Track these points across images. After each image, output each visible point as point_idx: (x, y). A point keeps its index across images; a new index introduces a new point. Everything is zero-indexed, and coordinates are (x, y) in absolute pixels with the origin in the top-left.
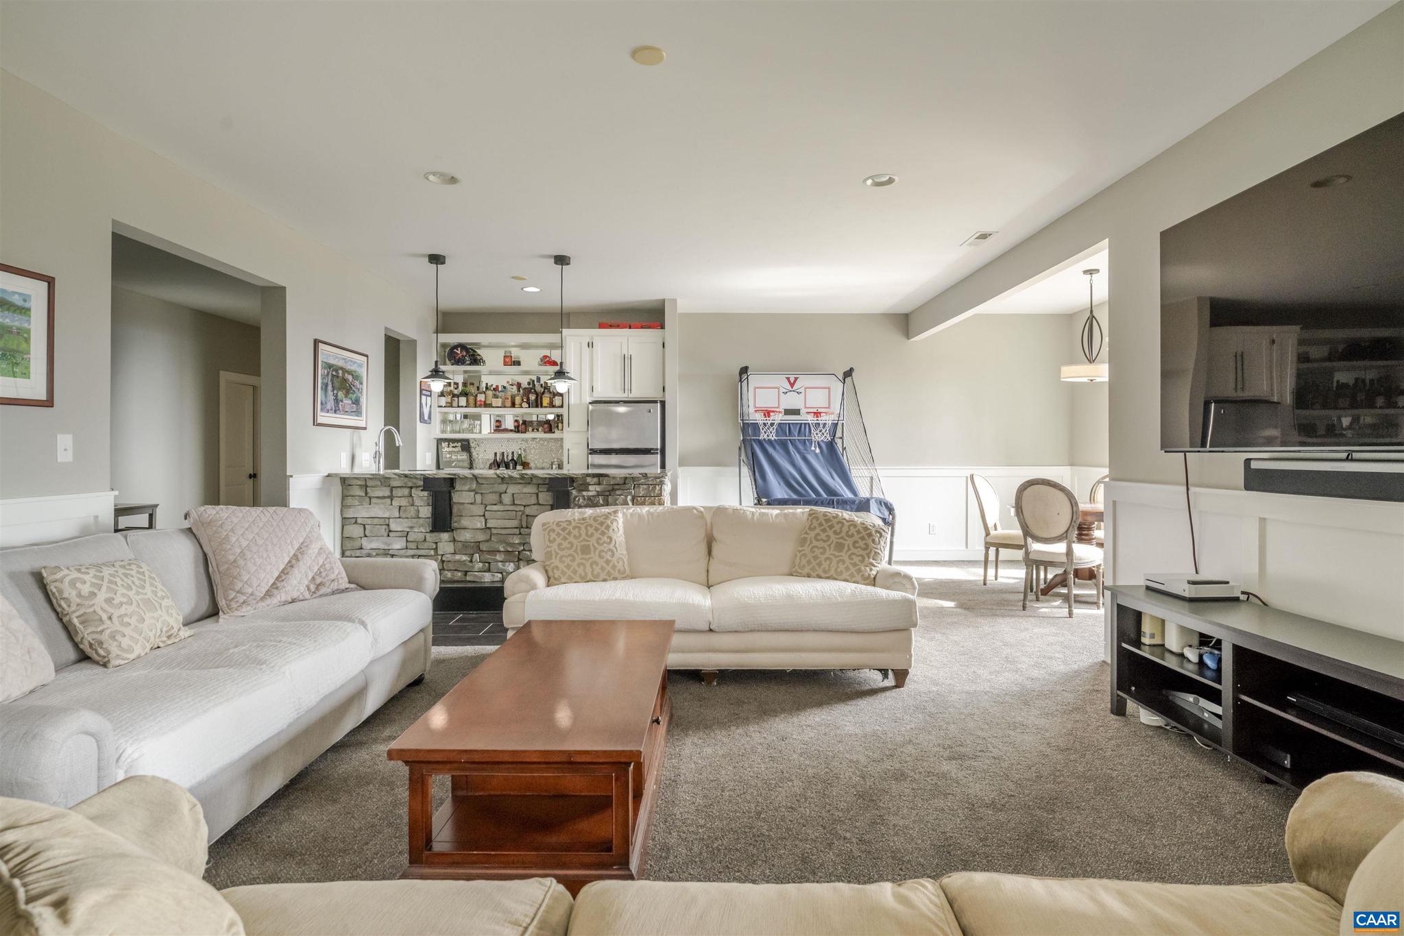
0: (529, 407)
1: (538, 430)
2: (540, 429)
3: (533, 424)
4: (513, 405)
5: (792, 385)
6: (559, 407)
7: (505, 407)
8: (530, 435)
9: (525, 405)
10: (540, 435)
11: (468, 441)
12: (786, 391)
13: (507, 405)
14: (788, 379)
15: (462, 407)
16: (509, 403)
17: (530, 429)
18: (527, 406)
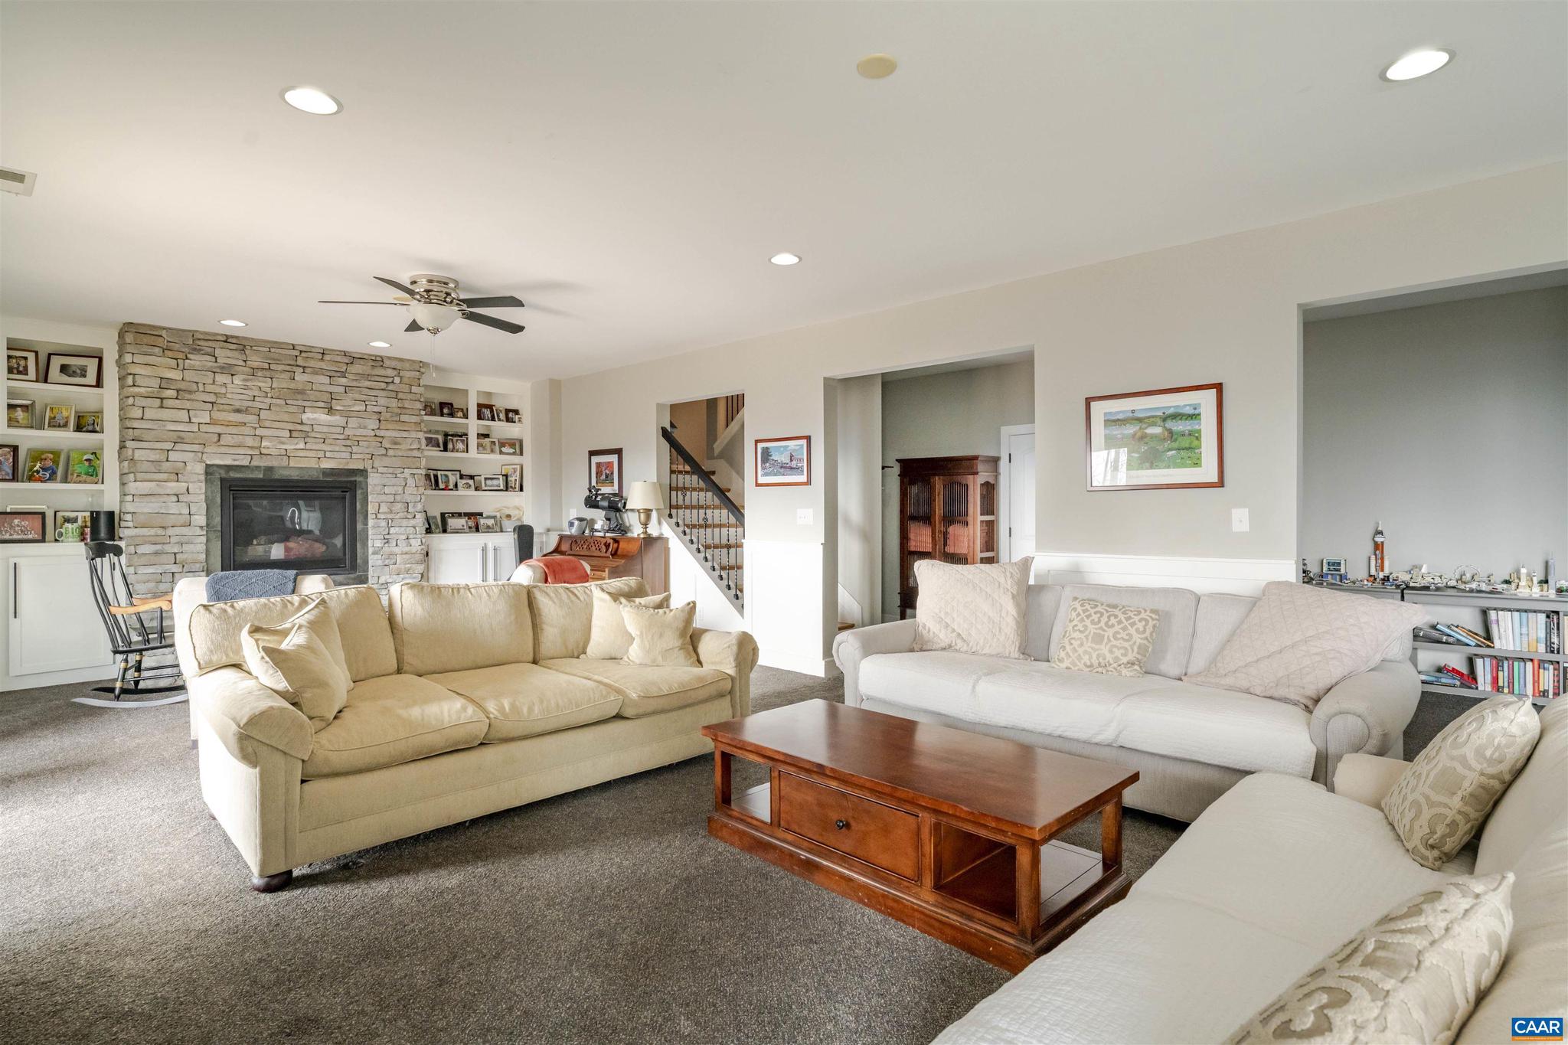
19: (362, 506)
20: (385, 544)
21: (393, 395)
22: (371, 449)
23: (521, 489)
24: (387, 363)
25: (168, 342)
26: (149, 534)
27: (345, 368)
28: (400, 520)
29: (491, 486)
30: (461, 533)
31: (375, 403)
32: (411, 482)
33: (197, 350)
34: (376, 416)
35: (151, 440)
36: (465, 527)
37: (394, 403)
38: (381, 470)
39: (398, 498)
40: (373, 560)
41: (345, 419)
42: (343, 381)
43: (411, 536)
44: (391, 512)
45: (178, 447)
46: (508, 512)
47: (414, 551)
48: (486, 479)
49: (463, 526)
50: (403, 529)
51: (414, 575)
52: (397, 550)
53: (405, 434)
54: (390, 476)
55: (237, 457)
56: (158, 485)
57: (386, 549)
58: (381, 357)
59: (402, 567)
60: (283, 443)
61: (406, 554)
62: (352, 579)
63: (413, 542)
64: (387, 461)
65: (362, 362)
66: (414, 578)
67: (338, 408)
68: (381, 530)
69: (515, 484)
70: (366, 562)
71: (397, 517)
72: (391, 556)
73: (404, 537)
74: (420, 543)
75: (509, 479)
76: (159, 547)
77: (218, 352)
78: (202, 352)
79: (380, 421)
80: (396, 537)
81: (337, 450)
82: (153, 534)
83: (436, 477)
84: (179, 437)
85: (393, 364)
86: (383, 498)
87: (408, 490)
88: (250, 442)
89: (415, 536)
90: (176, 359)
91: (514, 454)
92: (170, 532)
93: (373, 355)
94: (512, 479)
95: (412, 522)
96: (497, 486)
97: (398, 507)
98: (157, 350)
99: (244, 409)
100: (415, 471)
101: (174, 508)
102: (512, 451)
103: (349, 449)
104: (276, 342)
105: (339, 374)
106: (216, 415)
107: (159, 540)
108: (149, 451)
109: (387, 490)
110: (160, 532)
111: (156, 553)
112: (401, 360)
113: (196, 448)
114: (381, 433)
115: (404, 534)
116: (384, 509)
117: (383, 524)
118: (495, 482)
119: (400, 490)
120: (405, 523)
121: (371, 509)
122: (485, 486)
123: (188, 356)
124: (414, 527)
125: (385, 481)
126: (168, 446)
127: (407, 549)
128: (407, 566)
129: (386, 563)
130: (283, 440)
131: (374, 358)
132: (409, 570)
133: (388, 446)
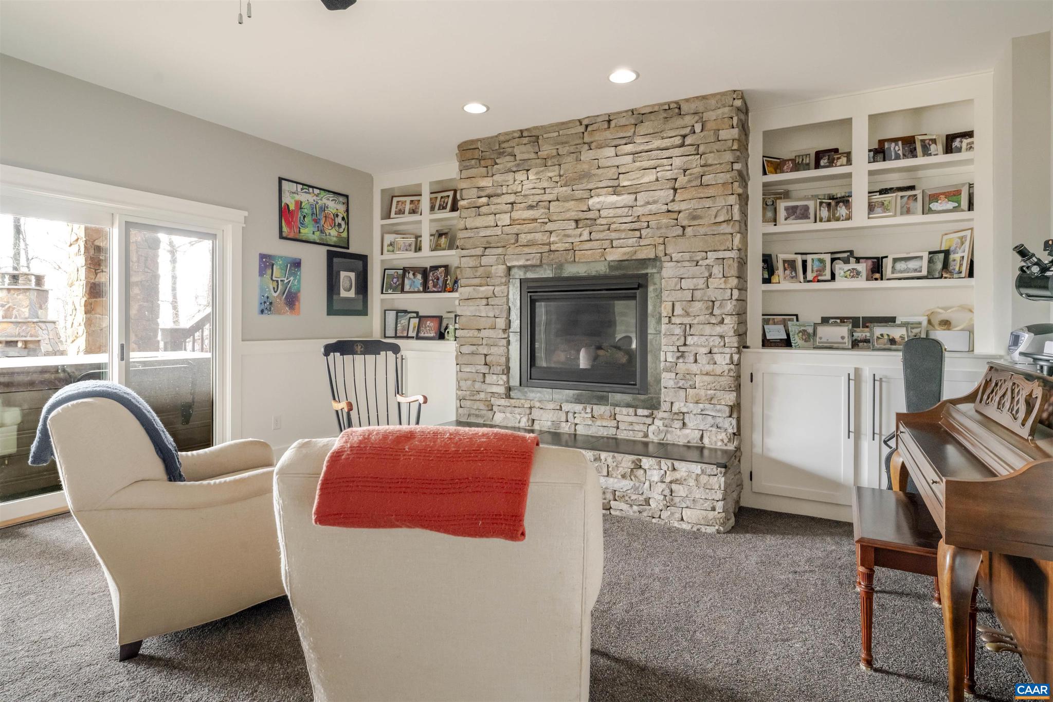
19: (654, 306)
20: (678, 358)
21: (691, 150)
22: (663, 231)
23: (971, 274)
24: (685, 108)
25: (482, 152)
26: (468, 335)
27: (633, 130)
28: (701, 326)
29: (901, 272)
30: (837, 349)
31: (669, 168)
32: (717, 270)
33: (501, 154)
34: (671, 184)
35: (470, 247)
36: (846, 340)
37: (695, 161)
38: (675, 256)
39: (698, 294)
40: (667, 379)
41: (633, 197)
42: (629, 148)
43: (715, 350)
44: (687, 314)
45: (488, 251)
46: (945, 316)
47: (719, 372)
48: (895, 260)
49: (843, 338)
50: (704, 338)
51: (718, 407)
52: (694, 368)
53: (708, 203)
54: (687, 264)
55: (528, 257)
56: (474, 289)
57: (681, 367)
58: (677, 103)
59: (702, 392)
60: (568, 236)
61: (707, 374)
62: (643, 401)
63: (717, 357)
64: (683, 244)
65: (652, 117)
66: (719, 411)
67: (626, 183)
68: (675, 338)
69: (961, 265)
70: (658, 381)
71: (695, 322)
72: (688, 376)
73: (705, 350)
74: (728, 361)
75: (952, 257)
76: (474, 348)
77: (517, 151)
78: (506, 154)
79: (675, 190)
80: (693, 349)
81: (623, 237)
82: (471, 335)
83: (804, 263)
84: (488, 242)
85: (692, 107)
86: (679, 295)
87: (714, 283)
88: (539, 237)
89: (721, 350)
90: (487, 167)
91: (955, 210)
92: (484, 333)
93: (665, 104)
94: (955, 257)
95: (719, 329)
96: (915, 270)
97: (697, 306)
98: (473, 162)
99: (534, 204)
100: (721, 255)
101: (484, 311)
102: (951, 205)
103: (637, 234)
104: (563, 123)
105: (624, 141)
106: (515, 215)
107: (475, 341)
108: (468, 258)
109: (684, 284)
110: (476, 333)
111: (473, 353)
112: (704, 98)
113: (500, 251)
114: (675, 207)
115: (705, 346)
116: (678, 311)
117: (678, 331)
118: (912, 265)
119: (701, 283)
120: (708, 330)
121: (665, 310)
122: (893, 273)
123: (498, 161)
124: (722, 337)
125: (681, 272)
126: (479, 251)
127: (709, 368)
128: (709, 392)
129: (680, 384)
130: (568, 232)
131: (667, 107)
132: (712, 398)
133: (685, 223)
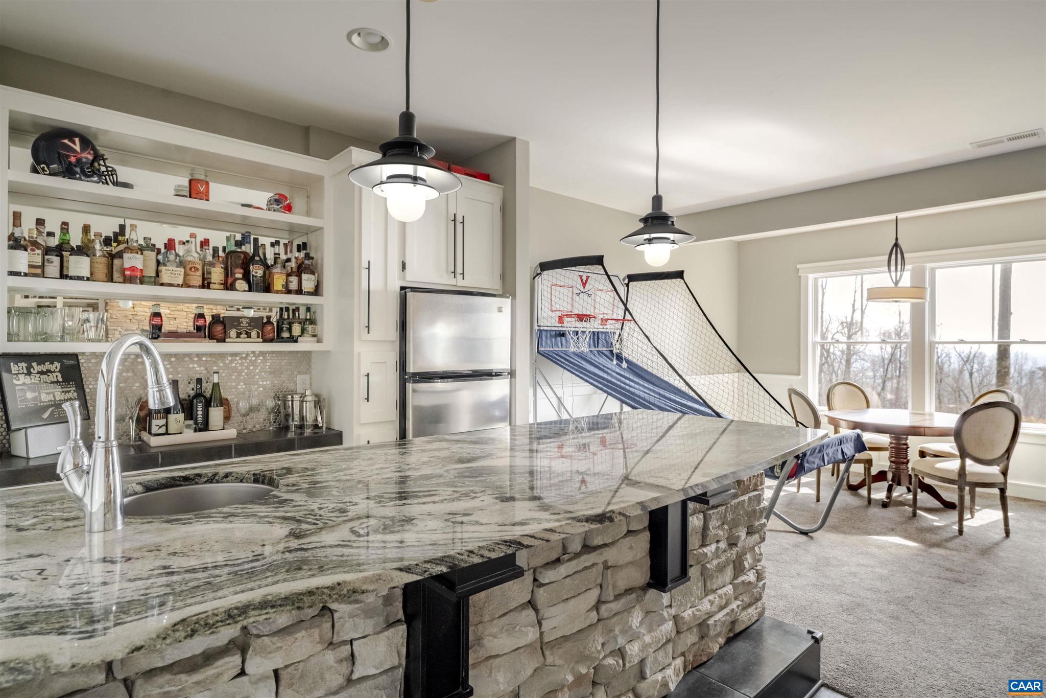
0: (250, 290)
1: (249, 335)
2: (254, 334)
3: (239, 323)
4: (206, 284)
5: (584, 284)
6: (309, 294)
7: (189, 286)
8: (233, 346)
9: (241, 285)
10: (255, 346)
11: (75, 356)
12: (579, 292)
13: (192, 283)
14: (581, 277)
15: (80, 278)
16: (197, 279)
17: (233, 333)
18: (246, 287)
